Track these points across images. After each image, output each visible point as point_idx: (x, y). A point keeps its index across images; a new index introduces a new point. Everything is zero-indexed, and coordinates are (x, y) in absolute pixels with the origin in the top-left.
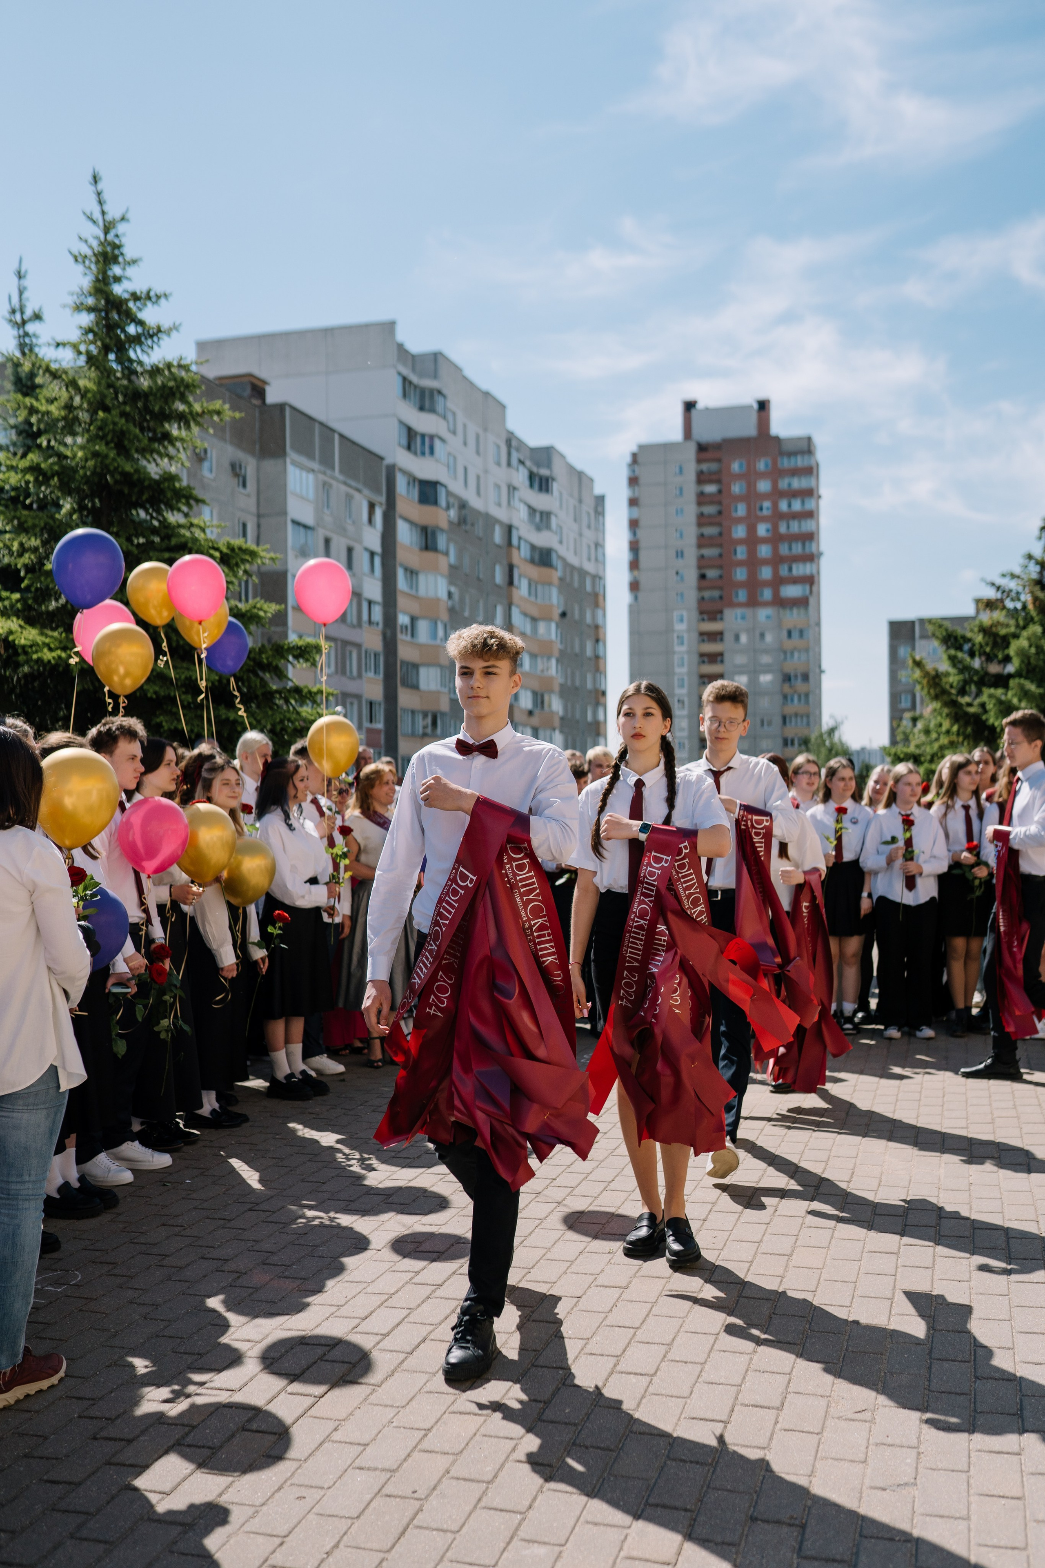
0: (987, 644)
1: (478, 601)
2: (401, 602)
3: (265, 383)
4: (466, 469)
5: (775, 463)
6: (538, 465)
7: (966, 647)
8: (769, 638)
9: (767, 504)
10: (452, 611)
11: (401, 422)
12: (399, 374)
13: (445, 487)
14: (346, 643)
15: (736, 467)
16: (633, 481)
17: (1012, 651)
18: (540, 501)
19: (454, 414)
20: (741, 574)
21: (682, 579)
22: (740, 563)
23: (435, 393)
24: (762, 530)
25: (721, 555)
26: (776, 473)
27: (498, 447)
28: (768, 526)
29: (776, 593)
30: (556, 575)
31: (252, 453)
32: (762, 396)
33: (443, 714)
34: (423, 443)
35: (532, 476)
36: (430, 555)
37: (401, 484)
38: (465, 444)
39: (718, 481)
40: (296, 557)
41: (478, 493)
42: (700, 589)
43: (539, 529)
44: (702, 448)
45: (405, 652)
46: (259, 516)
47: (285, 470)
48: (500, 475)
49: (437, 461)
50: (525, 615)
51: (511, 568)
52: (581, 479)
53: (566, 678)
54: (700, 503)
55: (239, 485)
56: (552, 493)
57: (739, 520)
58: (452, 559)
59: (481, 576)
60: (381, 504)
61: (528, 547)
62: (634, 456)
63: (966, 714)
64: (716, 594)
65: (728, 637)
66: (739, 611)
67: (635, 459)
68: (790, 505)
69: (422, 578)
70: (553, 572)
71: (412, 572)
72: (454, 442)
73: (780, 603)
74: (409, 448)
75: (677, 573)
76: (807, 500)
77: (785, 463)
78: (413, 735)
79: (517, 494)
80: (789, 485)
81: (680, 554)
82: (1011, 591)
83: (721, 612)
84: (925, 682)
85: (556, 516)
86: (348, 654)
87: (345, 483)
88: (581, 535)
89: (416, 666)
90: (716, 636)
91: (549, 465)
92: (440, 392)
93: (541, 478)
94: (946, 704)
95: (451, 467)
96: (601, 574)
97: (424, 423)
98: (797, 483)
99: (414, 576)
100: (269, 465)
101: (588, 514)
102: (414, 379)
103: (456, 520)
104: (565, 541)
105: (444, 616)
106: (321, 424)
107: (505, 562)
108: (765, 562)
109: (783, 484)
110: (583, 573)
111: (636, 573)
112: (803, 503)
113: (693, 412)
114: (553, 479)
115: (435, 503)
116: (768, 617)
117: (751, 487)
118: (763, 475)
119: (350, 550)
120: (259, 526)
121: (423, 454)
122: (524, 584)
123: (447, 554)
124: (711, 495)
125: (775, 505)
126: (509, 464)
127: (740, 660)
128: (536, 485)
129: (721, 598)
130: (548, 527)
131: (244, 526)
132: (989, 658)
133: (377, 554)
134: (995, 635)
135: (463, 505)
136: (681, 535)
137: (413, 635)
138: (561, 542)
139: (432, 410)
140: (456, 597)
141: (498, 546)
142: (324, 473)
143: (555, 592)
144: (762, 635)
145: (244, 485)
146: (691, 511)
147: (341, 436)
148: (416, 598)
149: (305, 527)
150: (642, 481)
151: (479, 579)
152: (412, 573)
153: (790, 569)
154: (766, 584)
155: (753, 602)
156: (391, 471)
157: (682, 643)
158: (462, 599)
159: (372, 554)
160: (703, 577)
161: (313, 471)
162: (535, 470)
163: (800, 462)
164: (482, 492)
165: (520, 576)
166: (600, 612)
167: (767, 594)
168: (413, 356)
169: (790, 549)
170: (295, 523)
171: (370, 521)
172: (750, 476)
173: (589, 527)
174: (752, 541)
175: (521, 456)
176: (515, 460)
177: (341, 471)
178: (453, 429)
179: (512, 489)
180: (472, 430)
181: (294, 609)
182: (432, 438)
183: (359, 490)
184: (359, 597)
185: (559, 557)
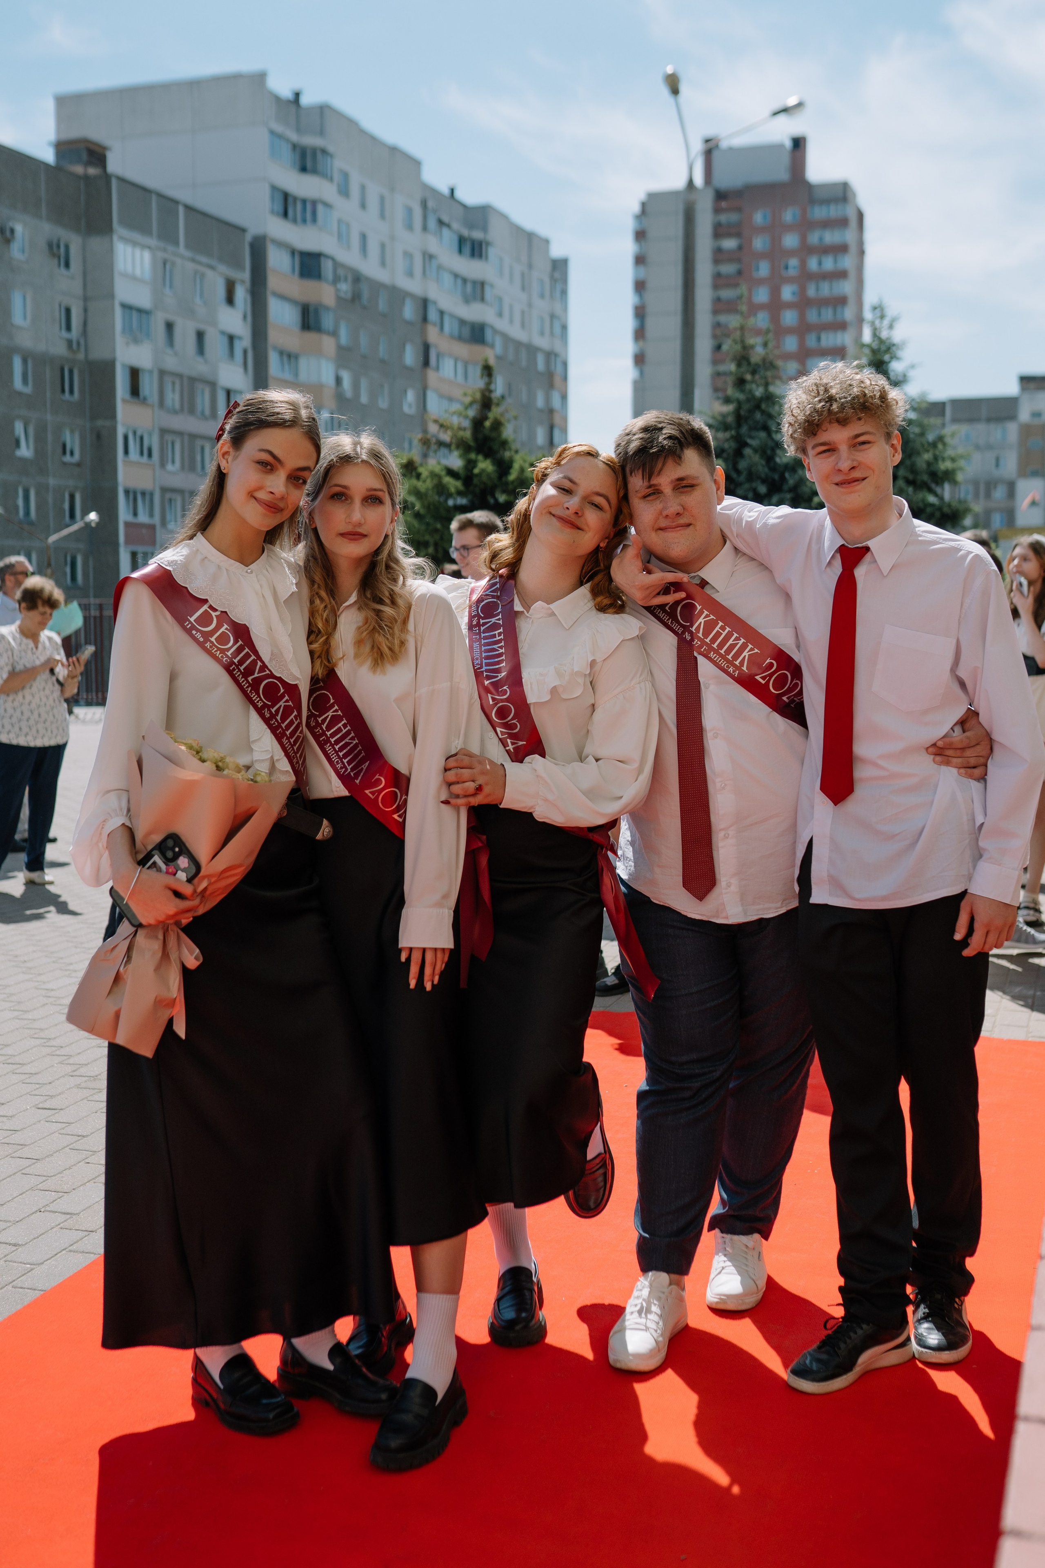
1: (382, 384)
3: (105, 148)
4: (364, 237)
5: (804, 213)
6: (470, 228)
9: (793, 262)
10: (341, 395)
11: (274, 188)
12: (272, 132)
13: (333, 259)
14: (193, 437)
15: (758, 218)
16: (640, 235)
18: (472, 269)
19: (345, 173)
23: (319, 155)
24: (787, 293)
26: (804, 226)
27: (409, 211)
30: (493, 353)
31: (76, 229)
32: (799, 133)
34: (303, 210)
35: (462, 241)
36: (311, 336)
37: (274, 257)
38: (363, 207)
39: (739, 235)
40: (127, 344)
41: (383, 263)
43: (467, 300)
44: (718, 195)
46: (86, 299)
47: (111, 251)
48: (414, 241)
49: (322, 229)
50: (445, 398)
51: (426, 347)
52: (531, 241)
54: (716, 261)
55: (59, 265)
56: (487, 258)
57: (761, 282)
58: (344, 339)
59: (385, 358)
60: (243, 282)
61: (453, 322)
62: (645, 206)
67: (645, 209)
68: (821, 264)
69: (305, 361)
70: (488, 347)
71: (290, 355)
72: (347, 208)
74: (285, 215)
77: (816, 213)
79: (437, 262)
80: (821, 239)
85: (492, 286)
86: (198, 449)
87: (193, 260)
88: (530, 305)
91: (485, 229)
92: (324, 151)
93: (472, 243)
95: (342, 236)
96: (560, 350)
97: (305, 186)
98: (830, 237)
99: (293, 360)
100: (97, 242)
101: (542, 281)
102: (295, 138)
103: (348, 296)
104: (506, 313)
105: (332, 401)
106: (160, 196)
107: (419, 341)
108: (790, 331)
109: (813, 238)
110: (532, 349)
111: (641, 343)
113: (715, 153)
114: (489, 244)
115: (320, 276)
117: (776, 241)
118: (789, 228)
119: (200, 336)
120: (86, 310)
121: (304, 222)
122: (446, 364)
123: (335, 334)
124: (729, 251)
125: (803, 264)
126: (425, 228)
128: (467, 251)
130: (482, 299)
131: (68, 312)
133: (240, 338)
135: (359, 278)
138: (500, 316)
139: (315, 171)
140: (348, 380)
141: (410, 323)
142: (164, 249)
145: (67, 265)
147: (188, 208)
149: (140, 311)
150: (648, 236)
151: (381, 361)
153: (819, 339)
154: (790, 356)
156: (259, 243)
158: (356, 385)
159: (231, 338)
161: (149, 247)
162: (465, 233)
163: (833, 212)
164: (388, 261)
165: (440, 356)
166: (558, 394)
169: (819, 316)
170: (127, 307)
171: (230, 300)
172: (775, 229)
173: (543, 297)
174: (776, 305)
175: (445, 219)
176: (432, 223)
177: (188, 246)
178: (344, 191)
179: (429, 257)
180: (374, 191)
181: (124, 401)
182: (314, 203)
183: (212, 268)
184: (213, 385)
185: (496, 331)
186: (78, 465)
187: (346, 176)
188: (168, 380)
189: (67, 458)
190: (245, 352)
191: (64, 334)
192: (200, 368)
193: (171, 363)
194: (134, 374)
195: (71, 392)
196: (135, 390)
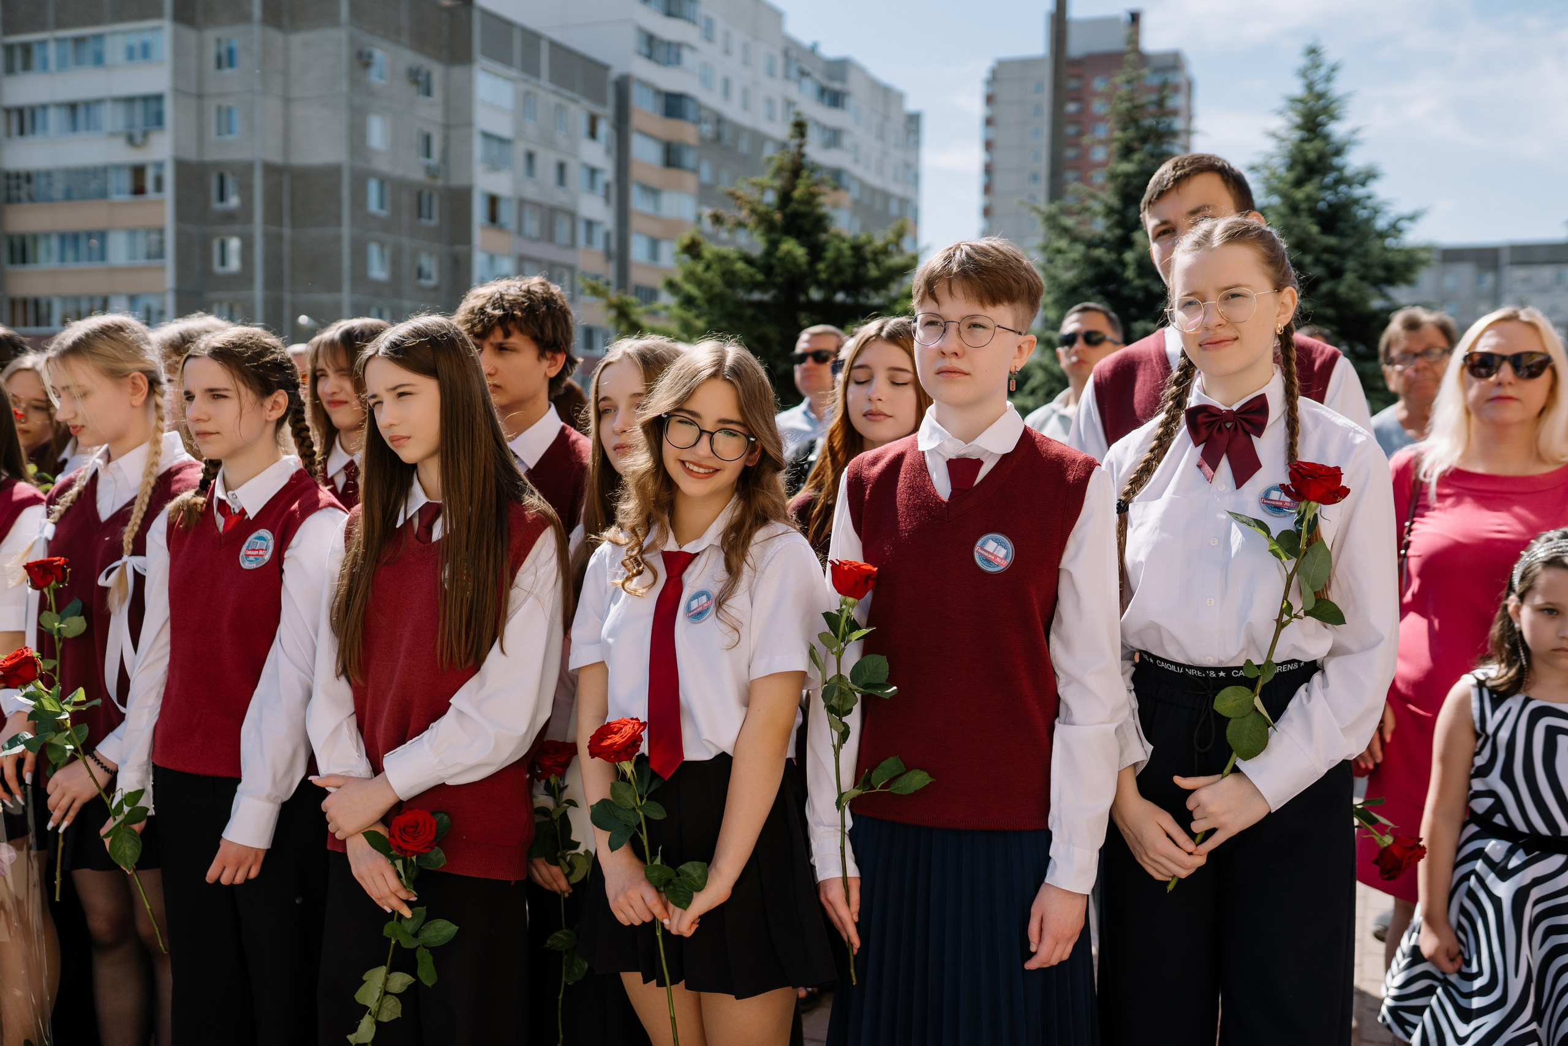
2: (635, 223)
4: (726, 82)
6: (832, 78)
11: (640, 30)
13: (694, 99)
15: (1098, 84)
16: (990, 99)
18: (832, 117)
27: (771, 59)
31: (438, 58)
34: (667, 52)
35: (822, 90)
36: (673, 173)
37: (638, 97)
38: (727, 52)
39: (1080, 99)
40: (486, 171)
41: (745, 107)
43: (826, 147)
45: (638, 276)
46: (447, 127)
47: (473, 78)
48: (775, 87)
49: (685, 71)
52: (887, 95)
55: (420, 92)
56: (845, 108)
58: (705, 177)
60: (606, 117)
62: (993, 72)
67: (994, 75)
69: (665, 197)
71: (651, 190)
72: (711, 52)
74: (650, 56)
75: (1030, 197)
79: (794, 108)
81: (1033, 178)
85: (848, 134)
87: (555, 92)
88: (885, 154)
91: (843, 80)
93: (832, 93)
95: (705, 80)
96: (912, 197)
97: (669, 29)
99: (654, 194)
100: (458, 72)
101: (898, 133)
103: (709, 136)
104: (862, 160)
106: (523, 29)
110: (887, 196)
111: (989, 197)
114: (848, 94)
115: (683, 117)
119: (561, 167)
120: (446, 138)
121: (667, 63)
123: (695, 171)
124: (1069, 114)
126: (787, 77)
128: (826, 98)
130: (839, 144)
131: (428, 139)
133: (602, 171)
135: (721, 120)
138: (856, 161)
139: (681, 16)
142: (525, 81)
145: (428, 92)
146: (1045, 131)
147: (554, 45)
148: (655, 218)
149: (502, 141)
150: (999, 98)
152: (652, 192)
156: (623, 82)
159: (593, 172)
161: (509, 79)
162: (826, 83)
164: (750, 105)
170: (487, 136)
171: (593, 134)
173: (899, 147)
175: (807, 68)
176: (794, 73)
177: (552, 80)
178: (708, 37)
179: (789, 103)
180: (737, 38)
181: (483, 227)
182: (679, 45)
183: (574, 101)
184: (572, 215)
185: (854, 178)
186: (436, 289)
187: (709, 23)
188: (527, 210)
189: (424, 282)
190: (607, 186)
191: (424, 161)
192: (560, 198)
193: (531, 191)
194: (493, 201)
195: (430, 217)
196: (493, 217)
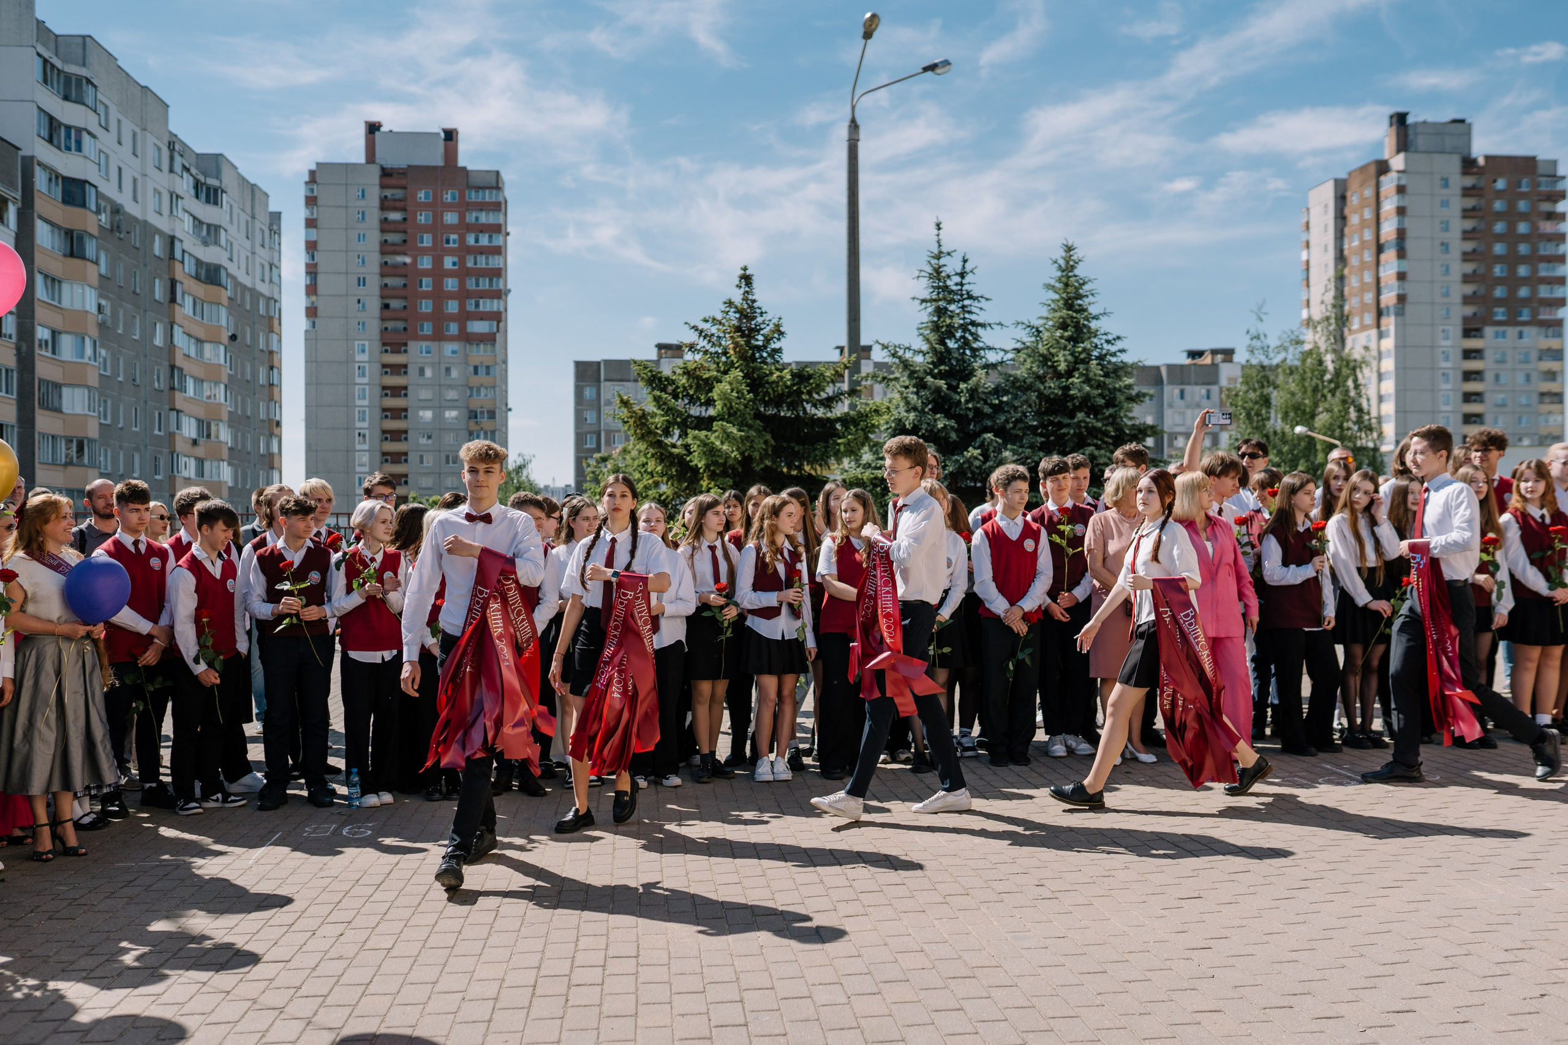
0: (691, 387)
1: (134, 317)
4: (120, 169)
5: (462, 196)
6: (205, 174)
7: (670, 389)
8: (454, 374)
9: (453, 237)
10: (102, 326)
11: (41, 111)
12: (39, 55)
13: (96, 187)
15: (421, 195)
16: (311, 201)
17: (715, 394)
18: (208, 213)
19: (106, 107)
20: (426, 306)
21: (363, 307)
22: (426, 296)
23: (84, 82)
24: (448, 262)
25: (405, 285)
26: (463, 207)
27: (159, 149)
28: (456, 259)
29: (462, 328)
30: (225, 294)
32: (449, 126)
33: (90, 441)
34: (68, 136)
35: (197, 185)
36: (76, 262)
37: (40, 180)
38: (119, 142)
39: (404, 209)
41: (135, 199)
42: (383, 319)
43: (205, 244)
44: (386, 173)
45: (44, 369)
48: (162, 180)
49: (86, 157)
50: (189, 335)
51: (173, 283)
52: (254, 193)
53: (236, 406)
54: (383, 231)
56: (221, 205)
57: (424, 251)
58: (103, 271)
59: (138, 290)
60: (14, 201)
61: (193, 261)
62: (312, 173)
63: (671, 454)
64: (400, 325)
65: (412, 370)
66: (424, 344)
67: (312, 178)
68: (477, 241)
69: (66, 287)
70: (223, 290)
71: (53, 280)
72: (107, 140)
73: (467, 338)
74: (50, 141)
75: (359, 301)
76: (494, 236)
77: (473, 196)
78: (54, 463)
79: (180, 200)
80: (477, 219)
81: (362, 282)
82: (713, 335)
83: (406, 345)
84: (631, 421)
85: (225, 231)
88: (253, 253)
89: (58, 386)
90: (400, 369)
91: (218, 176)
92: (89, 81)
93: (208, 189)
94: (651, 445)
95: (103, 166)
96: (276, 297)
97: (70, 114)
98: (484, 218)
99: (56, 283)
101: (263, 231)
102: (59, 64)
103: (108, 226)
104: (235, 259)
105: (94, 332)
107: (166, 277)
108: (452, 296)
109: (471, 218)
110: (255, 295)
111: (314, 298)
112: (490, 237)
113: (377, 133)
114: (223, 191)
115: (83, 205)
116: (454, 352)
117: (437, 217)
118: (450, 207)
121: (68, 148)
122: (188, 301)
123: (96, 263)
124: (394, 222)
125: (462, 239)
126: (171, 171)
127: (425, 394)
128: (203, 196)
129: (405, 329)
130: (217, 242)
132: (693, 400)
134: (699, 378)
135: (117, 210)
136: (363, 262)
137: (54, 352)
138: (230, 259)
139: (80, 102)
140: (108, 311)
141: (158, 258)
143: (223, 312)
144: (448, 370)
146: (374, 237)
148: (58, 309)
150: (320, 202)
151: (134, 292)
152: (53, 282)
153: (477, 305)
154: (452, 318)
155: (439, 336)
156: (29, 164)
157: (364, 375)
158: (115, 315)
160: (386, 306)
162: (202, 178)
163: (488, 196)
164: (139, 200)
165: (183, 294)
166: (275, 337)
167: (453, 328)
168: (57, 36)
169: (477, 285)
172: (436, 207)
173: (263, 246)
174: (438, 273)
175: (186, 162)
176: (177, 165)
178: (105, 124)
179: (175, 197)
180: (128, 127)
182: (78, 130)
185: (228, 275)
187: (106, 111)
